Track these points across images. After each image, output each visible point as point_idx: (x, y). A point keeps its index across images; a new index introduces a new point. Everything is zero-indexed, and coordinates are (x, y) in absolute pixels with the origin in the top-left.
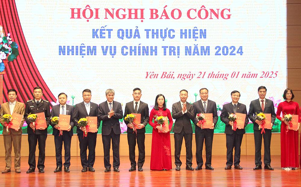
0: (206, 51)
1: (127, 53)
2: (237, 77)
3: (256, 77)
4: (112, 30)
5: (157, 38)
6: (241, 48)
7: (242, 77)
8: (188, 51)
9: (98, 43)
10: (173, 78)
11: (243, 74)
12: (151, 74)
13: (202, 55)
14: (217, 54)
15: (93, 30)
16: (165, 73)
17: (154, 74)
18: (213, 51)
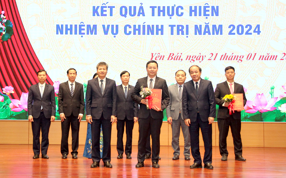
0: (218, 30)
1: (130, 32)
2: (253, 59)
3: (275, 59)
4: (114, 7)
5: (164, 15)
6: (258, 26)
7: (259, 60)
8: (198, 30)
9: (99, 21)
10: (180, 60)
11: (261, 56)
12: (156, 55)
13: (213, 34)
14: (230, 33)
15: (94, 7)
16: (172, 55)
17: (160, 55)
18: (226, 30)
